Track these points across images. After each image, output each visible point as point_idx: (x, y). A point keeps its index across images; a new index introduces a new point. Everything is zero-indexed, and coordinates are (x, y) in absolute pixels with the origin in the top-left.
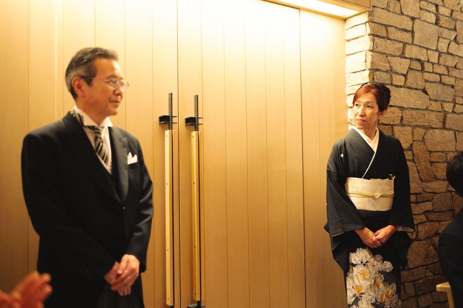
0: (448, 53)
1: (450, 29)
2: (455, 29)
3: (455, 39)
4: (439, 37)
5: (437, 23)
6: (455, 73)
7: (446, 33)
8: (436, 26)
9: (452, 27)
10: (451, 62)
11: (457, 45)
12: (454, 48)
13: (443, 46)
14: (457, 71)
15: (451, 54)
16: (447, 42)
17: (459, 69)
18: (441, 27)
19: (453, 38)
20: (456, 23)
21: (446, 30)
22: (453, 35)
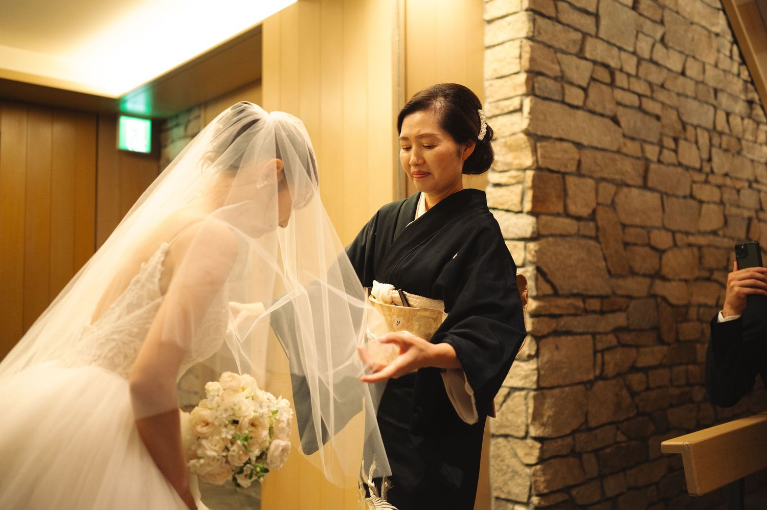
0: (652, 61)
1: (654, 22)
2: (662, 23)
3: (662, 40)
4: (638, 32)
5: (635, 7)
6: (661, 95)
7: (648, 26)
8: (633, 13)
9: (658, 18)
10: (656, 76)
11: (664, 50)
12: (660, 53)
13: (644, 47)
14: (665, 92)
15: (656, 64)
16: (650, 41)
17: (668, 90)
18: (641, 15)
19: (658, 36)
20: (663, 12)
21: (648, 23)
22: (659, 32)
